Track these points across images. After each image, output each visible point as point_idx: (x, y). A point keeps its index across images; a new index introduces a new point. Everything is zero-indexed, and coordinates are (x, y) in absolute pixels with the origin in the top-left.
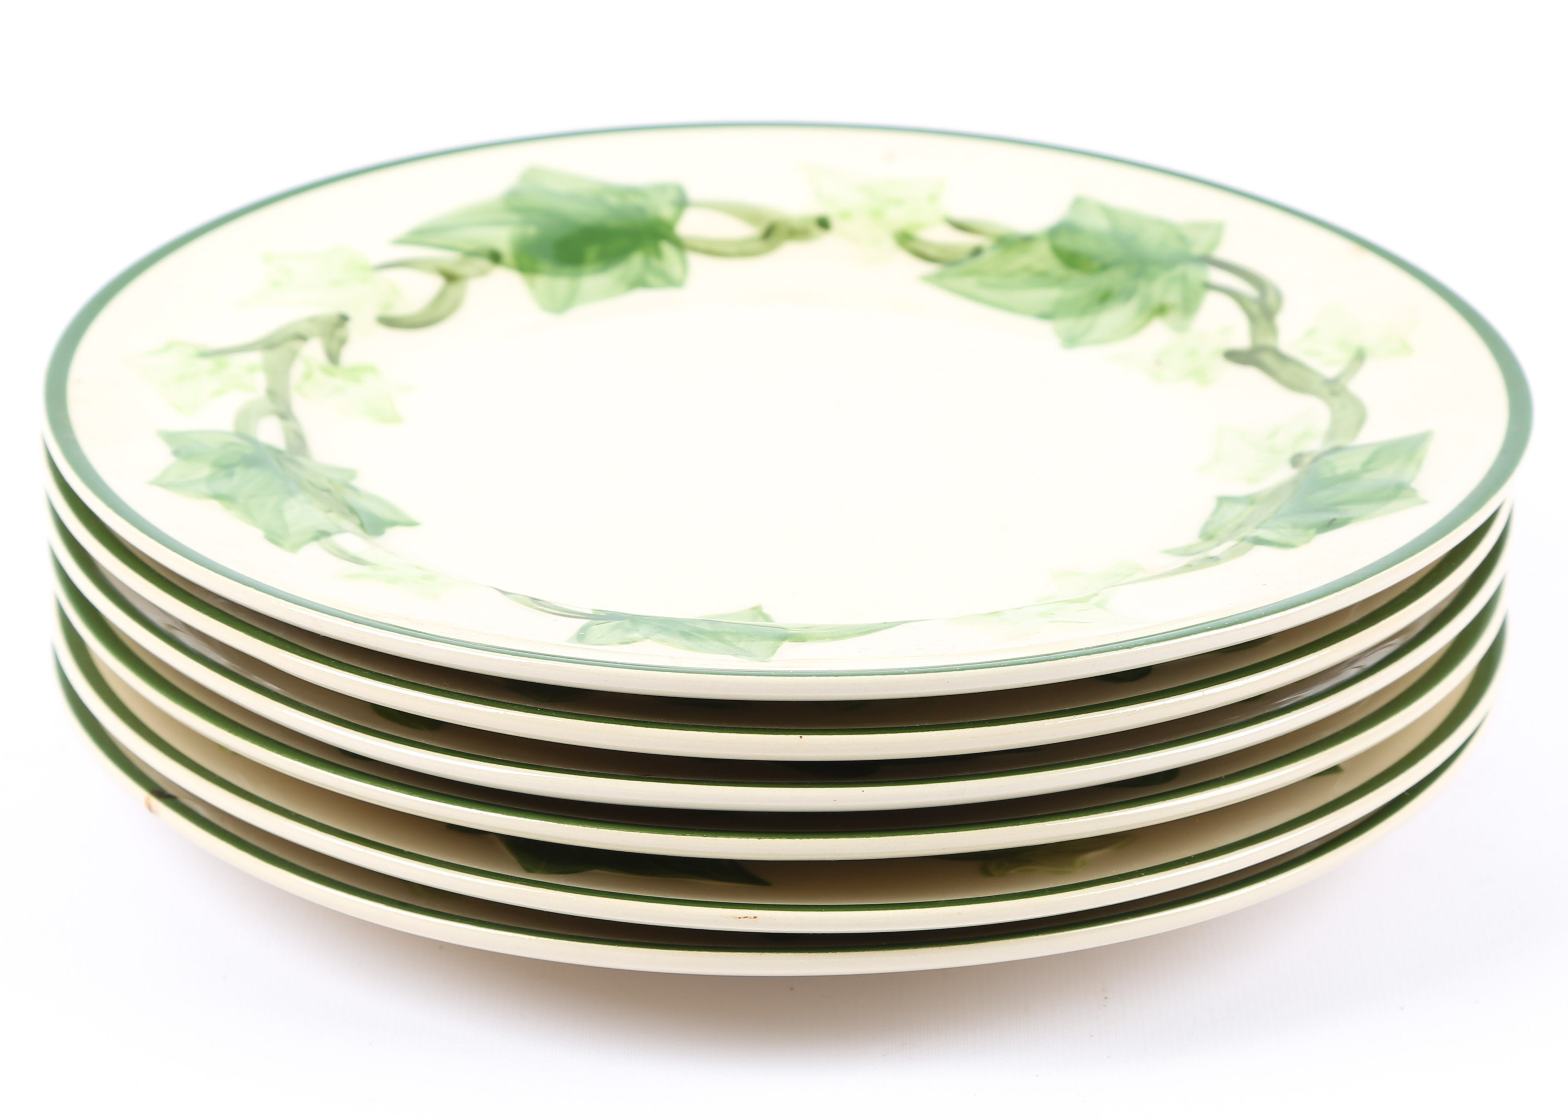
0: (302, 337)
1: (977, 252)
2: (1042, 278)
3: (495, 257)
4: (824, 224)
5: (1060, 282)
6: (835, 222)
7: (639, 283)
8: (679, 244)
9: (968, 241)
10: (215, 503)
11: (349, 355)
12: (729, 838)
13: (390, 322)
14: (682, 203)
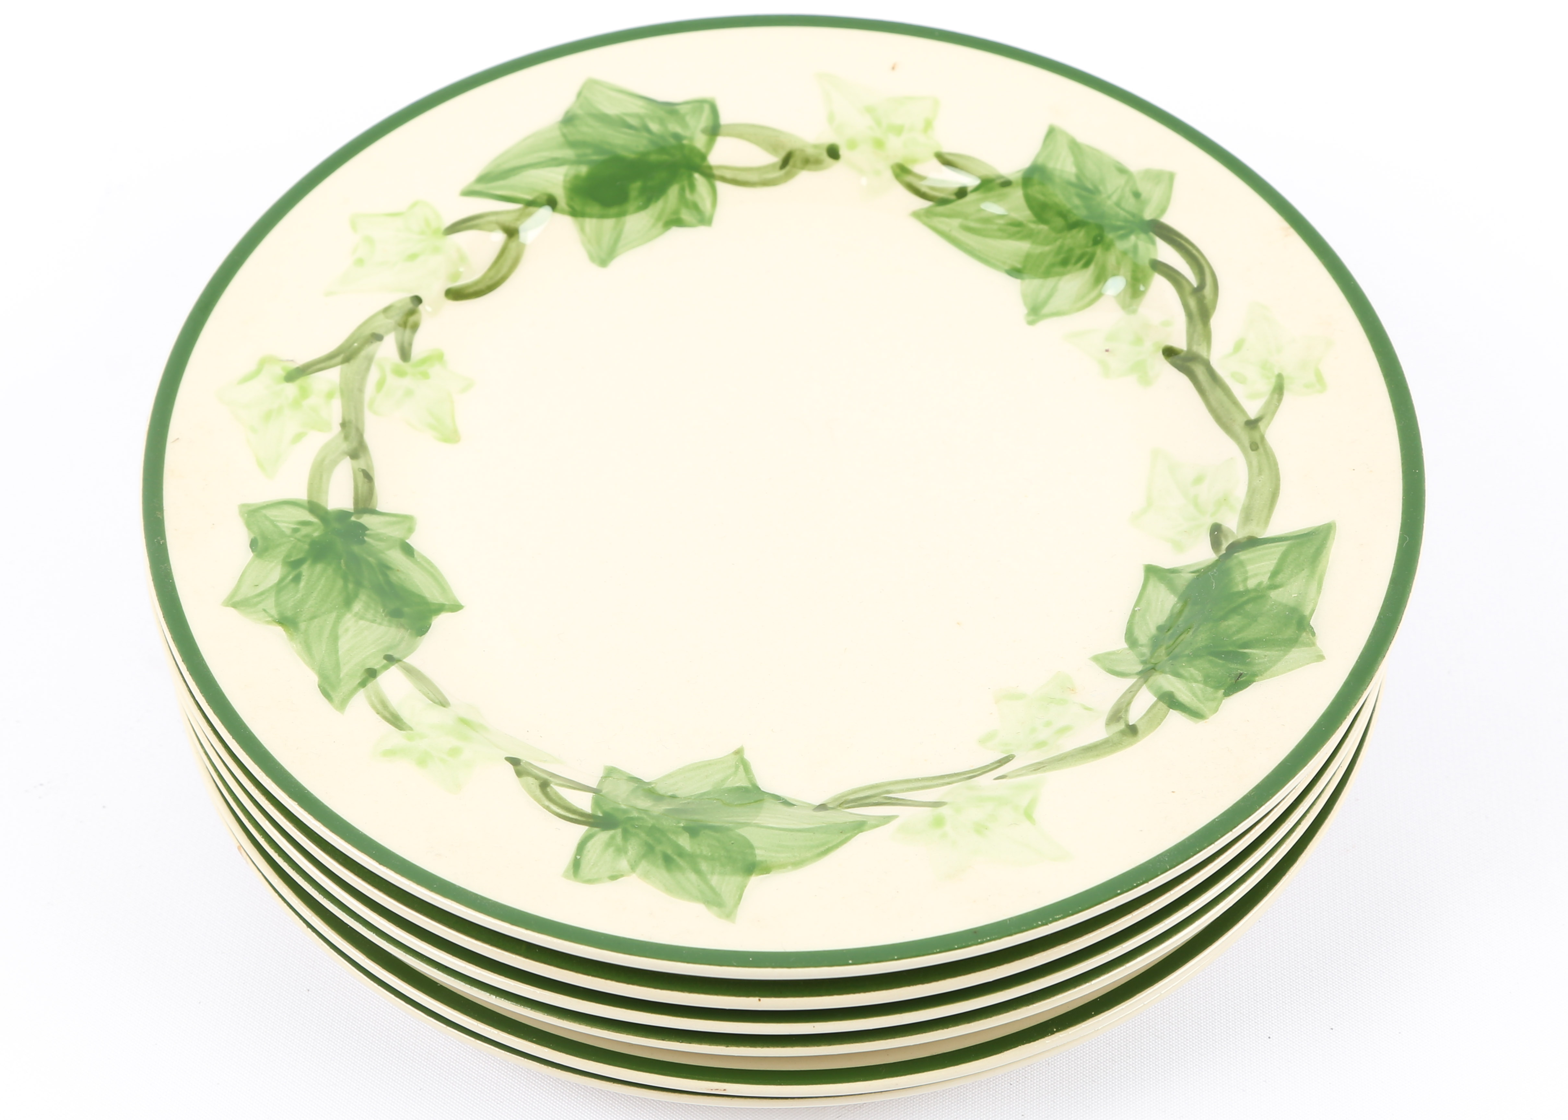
0: (377, 337)
1: (962, 193)
2: (1015, 229)
3: (552, 202)
4: (833, 153)
5: (1029, 235)
6: (842, 152)
7: (675, 221)
8: (709, 174)
9: (954, 179)
10: (279, 629)
11: (421, 344)
12: (701, 1044)
13: (456, 294)
14: (714, 131)
